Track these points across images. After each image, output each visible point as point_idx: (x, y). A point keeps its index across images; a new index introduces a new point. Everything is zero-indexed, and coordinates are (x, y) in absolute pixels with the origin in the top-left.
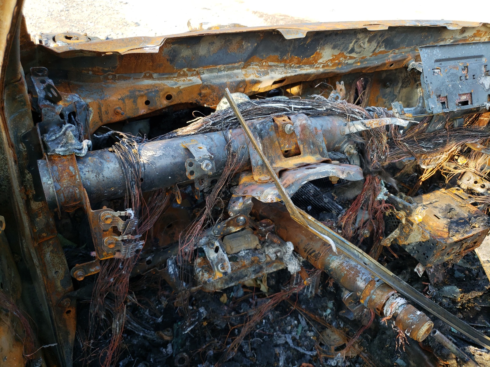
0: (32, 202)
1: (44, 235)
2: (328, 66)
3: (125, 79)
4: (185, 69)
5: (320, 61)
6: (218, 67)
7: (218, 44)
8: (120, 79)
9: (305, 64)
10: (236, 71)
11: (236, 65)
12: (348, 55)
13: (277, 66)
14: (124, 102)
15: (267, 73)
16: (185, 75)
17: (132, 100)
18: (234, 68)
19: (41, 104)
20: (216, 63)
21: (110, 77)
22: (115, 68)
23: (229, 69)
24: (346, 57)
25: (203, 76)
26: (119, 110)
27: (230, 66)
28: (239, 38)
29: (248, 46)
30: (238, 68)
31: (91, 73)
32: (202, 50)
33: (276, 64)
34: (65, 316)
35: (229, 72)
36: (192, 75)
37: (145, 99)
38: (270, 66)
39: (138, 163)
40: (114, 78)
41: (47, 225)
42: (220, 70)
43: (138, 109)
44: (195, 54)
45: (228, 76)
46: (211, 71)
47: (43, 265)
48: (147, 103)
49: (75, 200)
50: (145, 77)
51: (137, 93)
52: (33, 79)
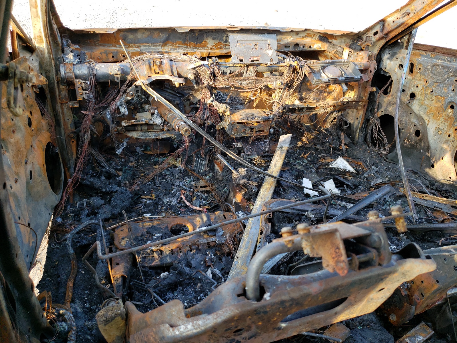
0: (60, 85)
1: (64, 100)
2: (214, 49)
3: (104, 46)
4: (132, 44)
5: (208, 46)
6: (149, 44)
7: (147, 34)
8: (101, 45)
9: (199, 47)
10: (158, 47)
11: (158, 44)
12: (224, 43)
13: (183, 47)
14: (102, 55)
15: (176, 49)
16: (132, 47)
17: (105, 54)
18: (157, 46)
19: (64, 47)
20: (147, 43)
21: (97, 44)
22: (99, 40)
23: (154, 46)
24: (224, 45)
25: (141, 48)
26: (99, 58)
27: (155, 44)
28: (158, 32)
29: (164, 36)
30: (159, 46)
31: (89, 42)
32: (139, 36)
33: (182, 45)
34: (71, 143)
35: (155, 47)
36: (136, 47)
37: (111, 55)
38: (179, 47)
39: (94, 68)
40: (99, 45)
41: (65, 96)
42: (149, 46)
43: (108, 59)
44: (135, 37)
45: (154, 49)
46: (145, 46)
47: (63, 114)
48: (113, 57)
49: (71, 79)
50: (113, 46)
51: (108, 52)
52: (63, 38)
